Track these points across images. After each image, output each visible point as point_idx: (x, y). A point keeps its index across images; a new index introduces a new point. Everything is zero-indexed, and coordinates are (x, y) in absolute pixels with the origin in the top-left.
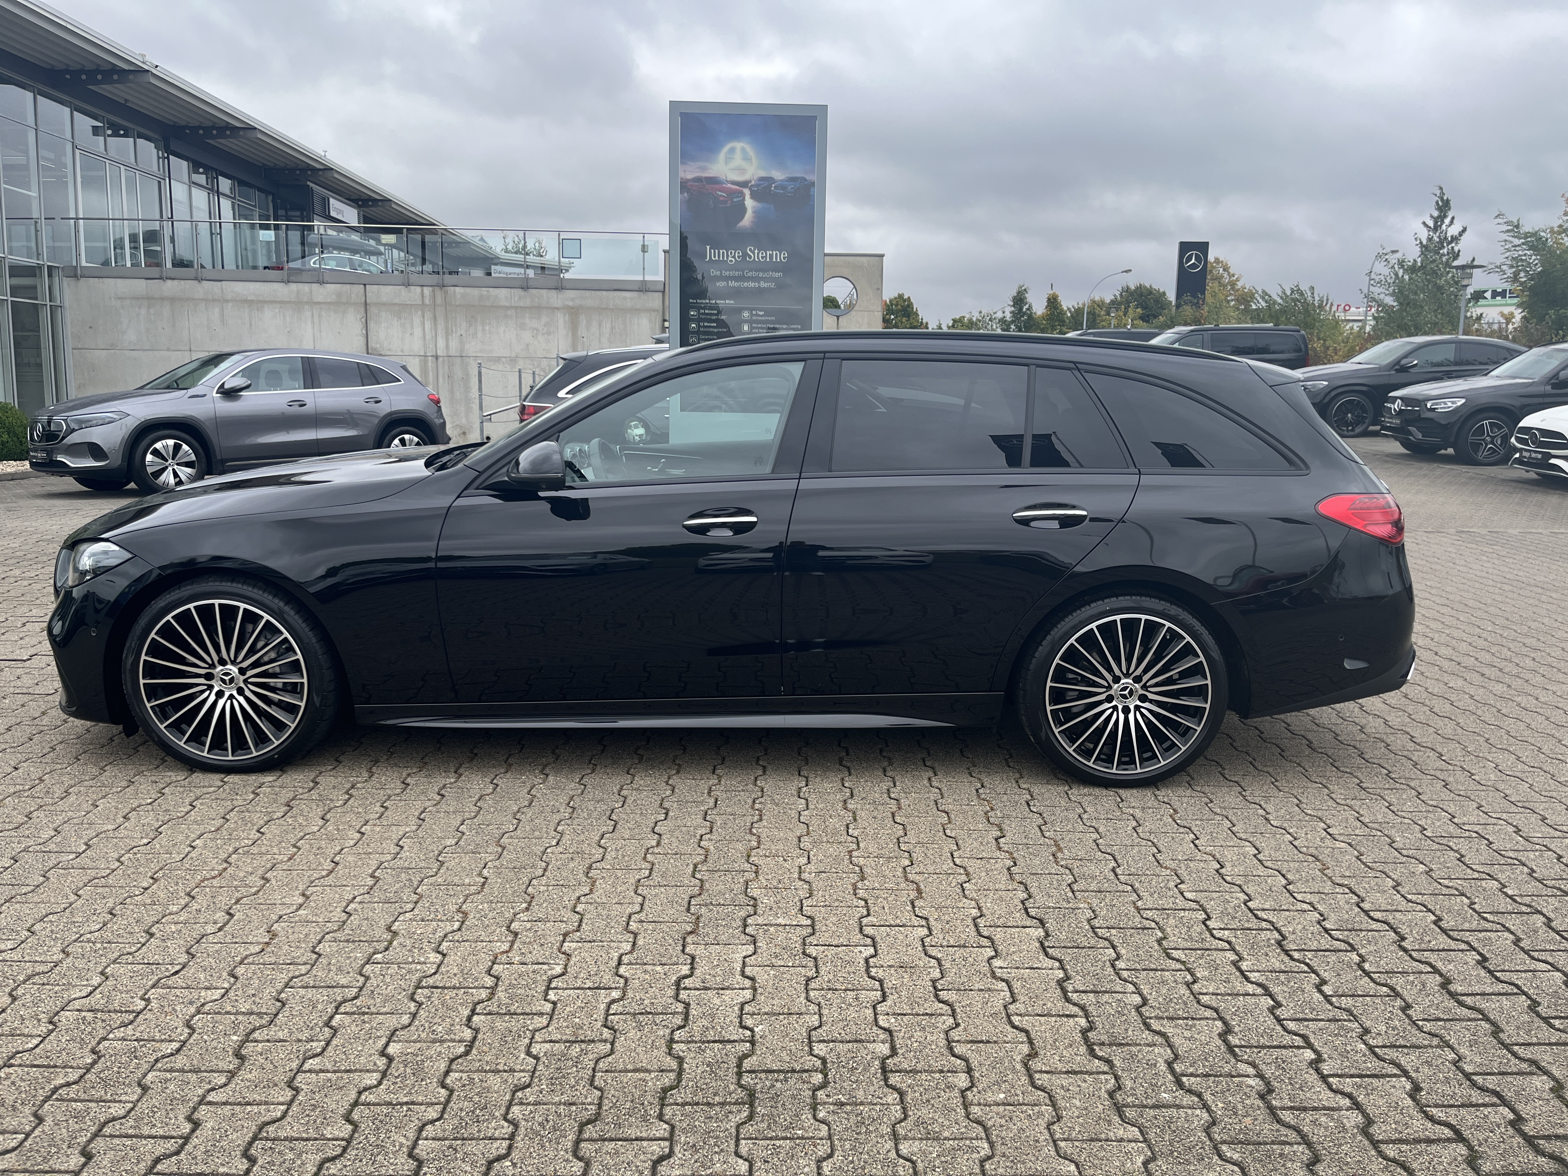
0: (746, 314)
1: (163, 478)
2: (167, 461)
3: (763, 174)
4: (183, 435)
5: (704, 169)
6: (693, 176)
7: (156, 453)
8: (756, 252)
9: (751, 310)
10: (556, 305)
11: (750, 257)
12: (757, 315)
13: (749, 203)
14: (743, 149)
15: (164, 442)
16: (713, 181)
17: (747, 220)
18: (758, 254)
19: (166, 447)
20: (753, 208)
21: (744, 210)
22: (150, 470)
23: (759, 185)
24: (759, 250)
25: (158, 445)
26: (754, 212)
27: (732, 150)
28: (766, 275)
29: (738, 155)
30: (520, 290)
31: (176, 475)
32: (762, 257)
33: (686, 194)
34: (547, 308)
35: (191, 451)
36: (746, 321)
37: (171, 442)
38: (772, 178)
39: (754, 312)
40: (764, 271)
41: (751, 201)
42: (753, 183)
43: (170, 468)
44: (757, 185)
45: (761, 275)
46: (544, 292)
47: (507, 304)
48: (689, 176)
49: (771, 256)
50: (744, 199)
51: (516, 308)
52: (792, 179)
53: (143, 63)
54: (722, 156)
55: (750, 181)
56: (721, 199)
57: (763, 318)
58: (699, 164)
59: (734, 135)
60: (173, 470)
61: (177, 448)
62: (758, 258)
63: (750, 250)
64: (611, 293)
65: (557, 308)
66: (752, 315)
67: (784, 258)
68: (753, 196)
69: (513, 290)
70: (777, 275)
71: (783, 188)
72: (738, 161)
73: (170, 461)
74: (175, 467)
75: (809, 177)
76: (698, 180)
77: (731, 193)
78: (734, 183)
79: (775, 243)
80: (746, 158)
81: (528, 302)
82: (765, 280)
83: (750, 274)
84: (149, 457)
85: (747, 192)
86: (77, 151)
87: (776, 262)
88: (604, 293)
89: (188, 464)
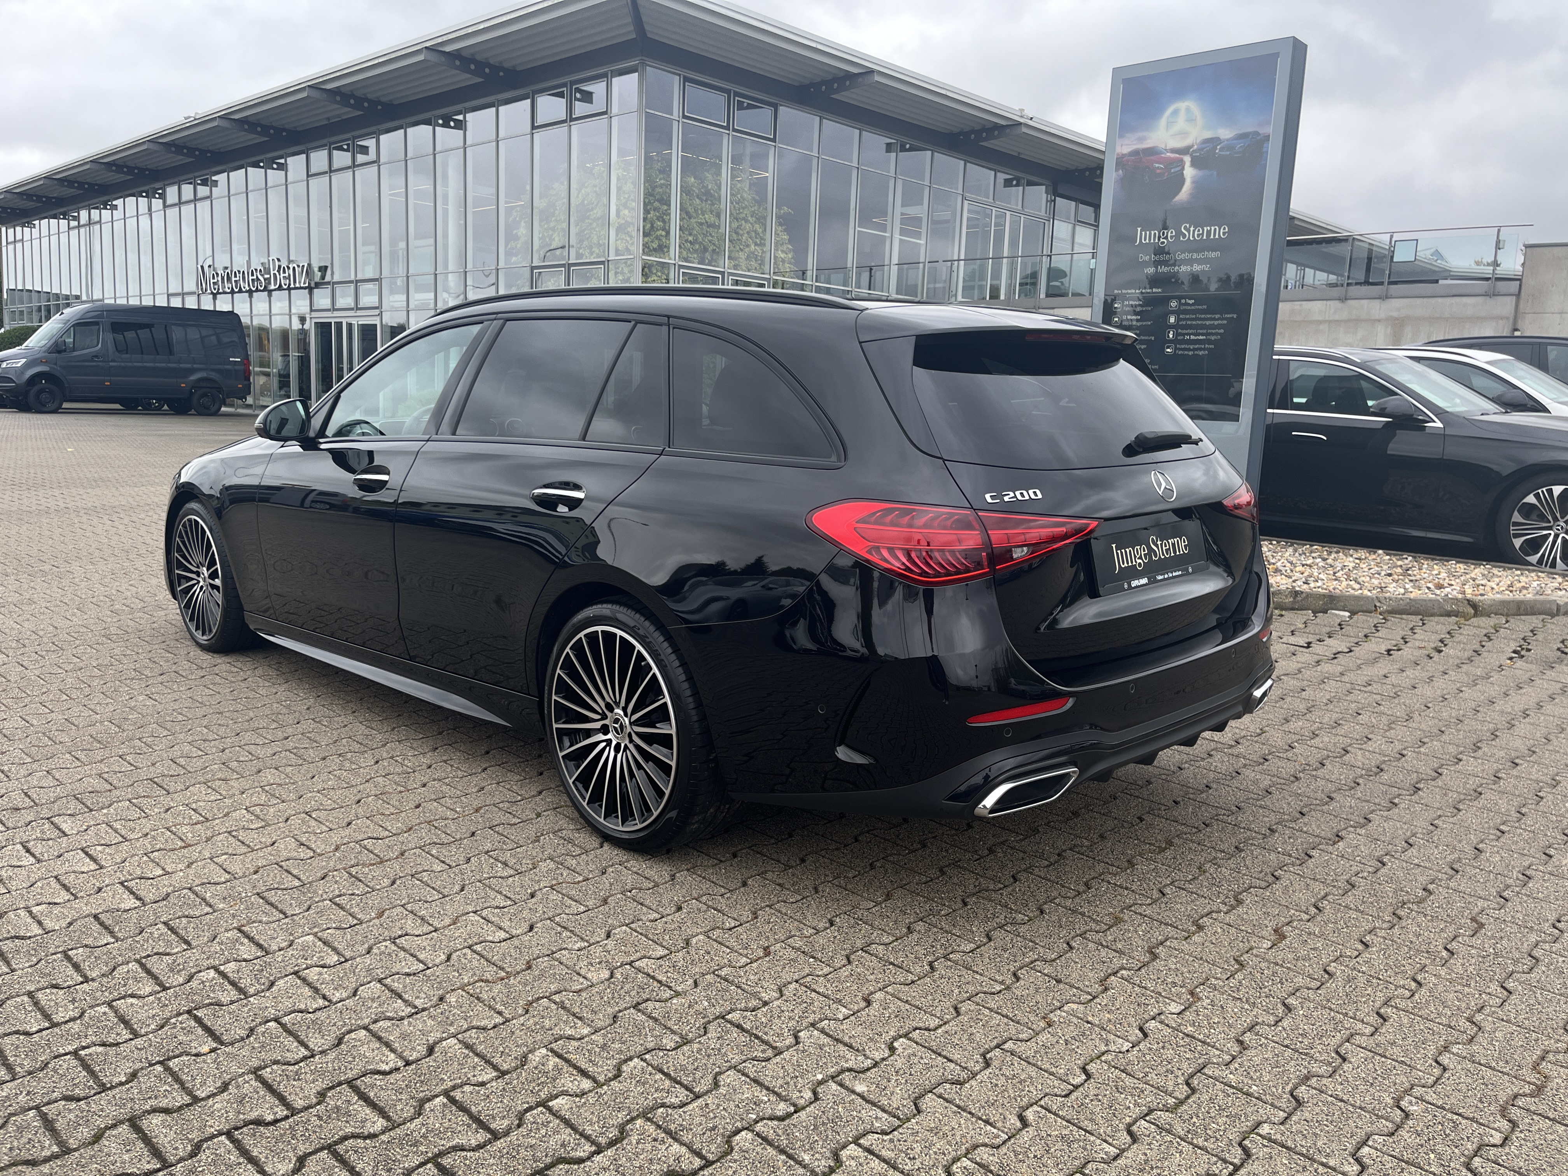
0: (1174, 304)
3: (1208, 135)
5: (1141, 140)
6: (1129, 150)
8: (1192, 229)
9: (1179, 298)
10: (1377, 317)
11: (1184, 236)
12: (1187, 304)
13: (1189, 172)
14: (1188, 110)
16: (1152, 152)
17: (1185, 193)
18: (1194, 231)
20: (1193, 177)
21: (1180, 180)
23: (1202, 149)
24: (1195, 227)
26: (1193, 182)
27: (1176, 112)
28: (1201, 256)
29: (1182, 115)
30: (1337, 302)
32: (1199, 236)
33: (1121, 171)
34: (1365, 320)
36: (1173, 312)
38: (1218, 139)
39: (1183, 301)
40: (1198, 251)
41: (1191, 169)
42: (1195, 147)
44: (1199, 150)
45: (1195, 256)
46: (1365, 302)
47: (1320, 318)
48: (1126, 150)
49: (1209, 232)
50: (1183, 169)
51: (1330, 322)
52: (1242, 136)
53: (1022, 117)
54: (1163, 121)
55: (1193, 146)
56: (1158, 171)
57: (1193, 308)
58: (1139, 134)
59: (1179, 93)
62: (1193, 236)
63: (1185, 228)
64: (1448, 300)
65: (1379, 321)
66: (1180, 304)
67: (1224, 234)
68: (1194, 164)
69: (1329, 303)
70: (1213, 255)
71: (1230, 148)
72: (1181, 123)
75: (1263, 131)
76: (1136, 153)
77: (1170, 163)
78: (1173, 151)
79: (1213, 217)
80: (1191, 120)
81: (1344, 315)
82: (1200, 262)
83: (1182, 256)
85: (1187, 159)
86: (966, 202)
87: (1214, 239)
88: (1440, 300)
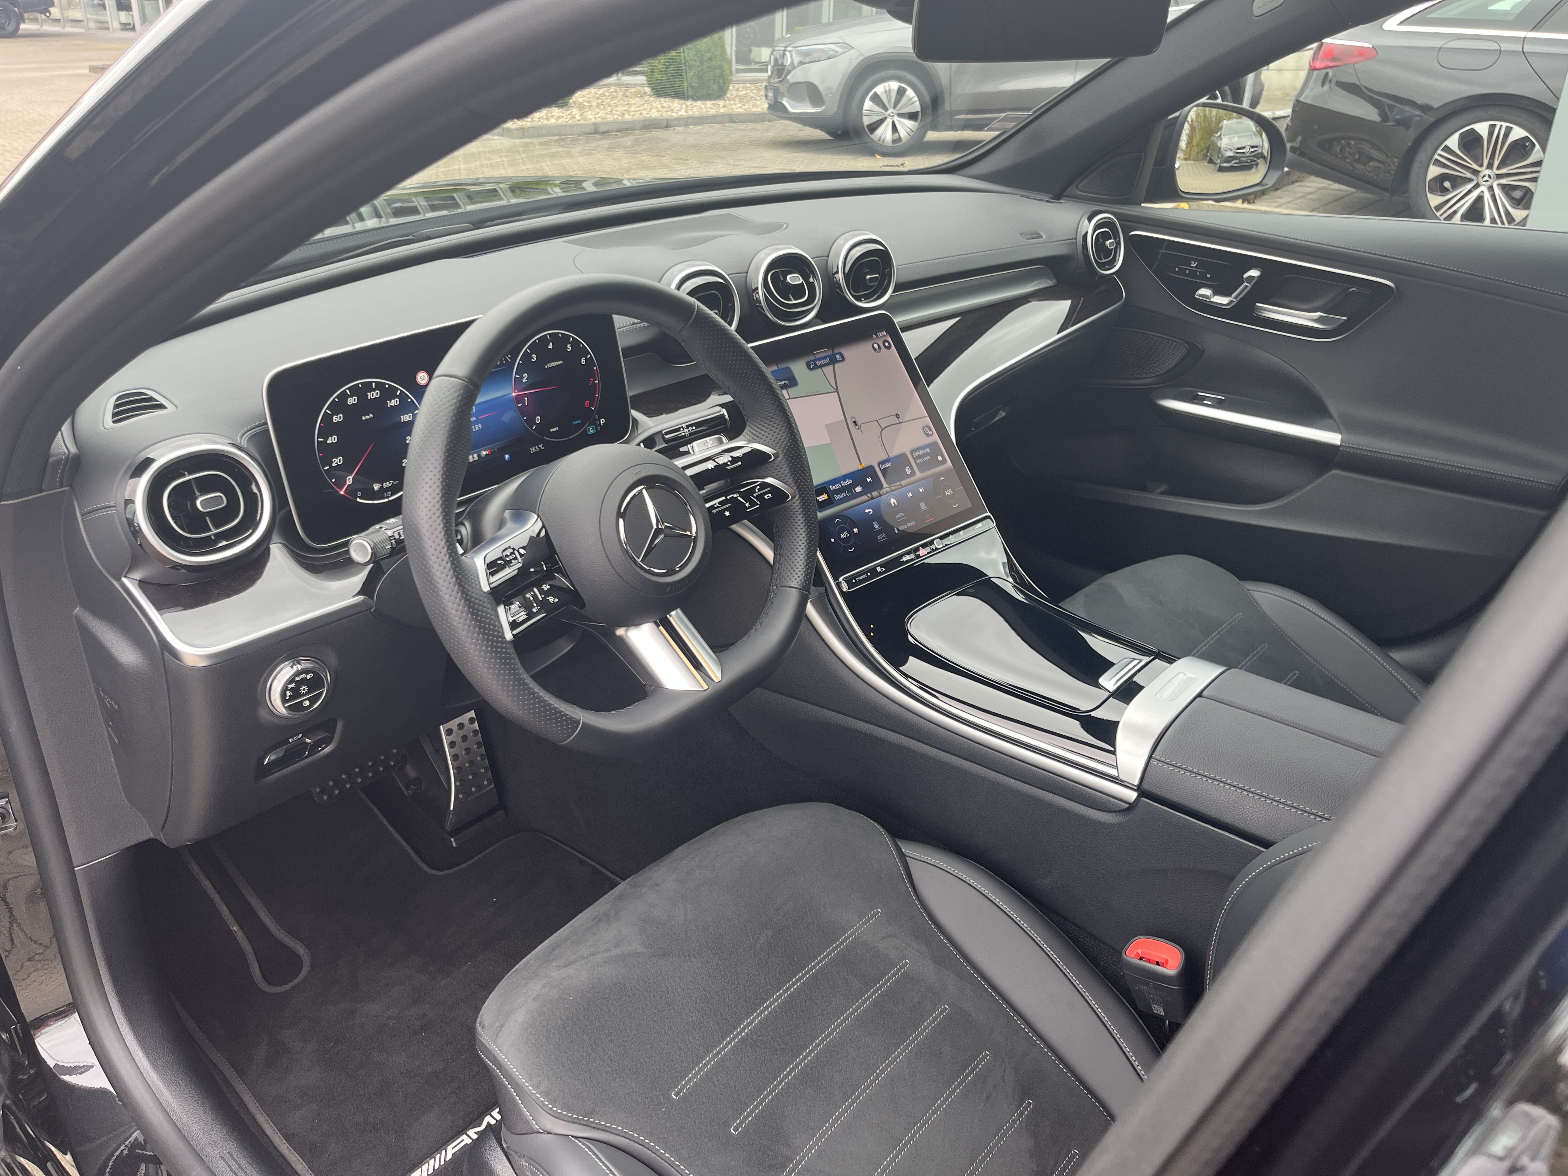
1: (879, 132)
2: (886, 109)
4: (910, 77)
7: (876, 99)
15: (886, 84)
19: (888, 92)
22: (867, 121)
25: (879, 89)
31: (894, 128)
35: (916, 98)
37: (894, 85)
43: (889, 121)
60: (893, 122)
61: (901, 92)
73: (891, 110)
74: (896, 119)
84: (868, 104)
89: (912, 116)
